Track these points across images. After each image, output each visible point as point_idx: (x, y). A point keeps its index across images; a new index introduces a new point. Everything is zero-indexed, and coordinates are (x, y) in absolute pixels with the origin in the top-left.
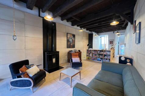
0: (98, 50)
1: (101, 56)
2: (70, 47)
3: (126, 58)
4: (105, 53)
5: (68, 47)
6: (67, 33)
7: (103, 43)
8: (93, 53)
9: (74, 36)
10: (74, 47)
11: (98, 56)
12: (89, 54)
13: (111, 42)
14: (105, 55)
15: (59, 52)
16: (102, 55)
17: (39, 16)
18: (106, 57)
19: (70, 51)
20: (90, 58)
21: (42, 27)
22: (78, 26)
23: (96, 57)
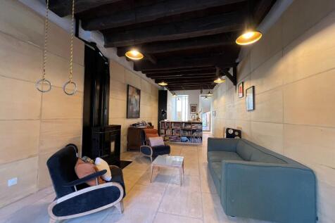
0: (183, 123)
1: (187, 134)
2: (132, 117)
3: (235, 131)
4: (194, 128)
5: (128, 117)
6: (128, 85)
7: (179, 109)
8: (173, 127)
9: (138, 92)
10: (137, 115)
11: (182, 132)
12: (165, 130)
13: (193, 109)
14: (194, 131)
15: (120, 126)
16: (188, 130)
17: (77, 35)
18: (195, 134)
19: (133, 125)
20: (166, 138)
21: (83, 64)
22: (143, 72)
23: (178, 135)
